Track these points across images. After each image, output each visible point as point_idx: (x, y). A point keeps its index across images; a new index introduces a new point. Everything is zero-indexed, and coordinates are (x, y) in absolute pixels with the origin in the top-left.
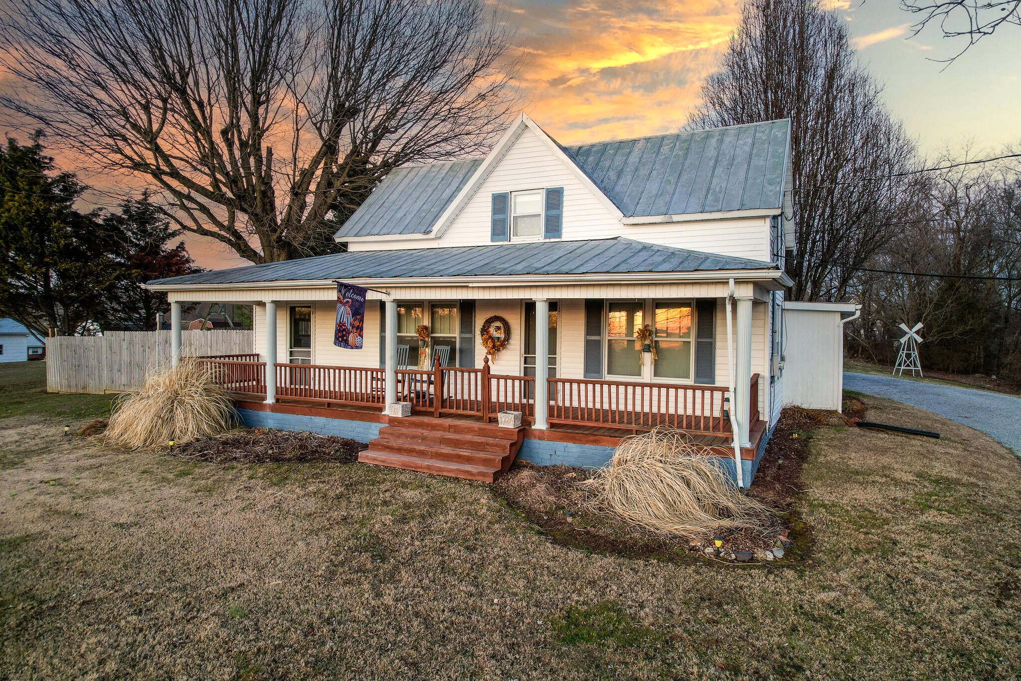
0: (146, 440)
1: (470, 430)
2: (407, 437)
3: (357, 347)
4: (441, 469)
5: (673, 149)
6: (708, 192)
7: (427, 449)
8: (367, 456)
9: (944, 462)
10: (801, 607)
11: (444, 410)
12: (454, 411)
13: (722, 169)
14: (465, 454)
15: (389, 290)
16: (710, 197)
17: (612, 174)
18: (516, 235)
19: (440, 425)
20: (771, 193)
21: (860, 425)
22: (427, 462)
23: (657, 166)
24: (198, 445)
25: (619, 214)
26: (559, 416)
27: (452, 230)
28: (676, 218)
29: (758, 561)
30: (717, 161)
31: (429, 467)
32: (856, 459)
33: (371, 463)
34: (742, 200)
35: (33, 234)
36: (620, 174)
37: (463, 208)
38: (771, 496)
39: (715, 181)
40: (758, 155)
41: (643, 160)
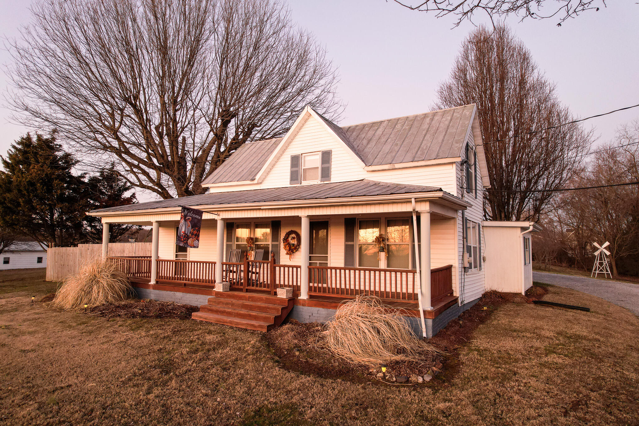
0: (73, 305)
1: (261, 300)
2: (223, 303)
3: (194, 247)
4: (237, 323)
5: (403, 125)
6: (419, 149)
7: (233, 311)
8: (197, 315)
9: (583, 326)
10: (422, 411)
11: (248, 288)
12: (254, 288)
13: (430, 135)
14: (254, 314)
15: (219, 213)
16: (419, 153)
17: (365, 142)
18: (305, 179)
19: (244, 296)
20: (456, 149)
21: (535, 303)
22: (229, 319)
23: (392, 136)
24: (102, 308)
25: (364, 165)
26: (315, 291)
27: (268, 178)
28: (397, 166)
29: (411, 382)
30: (427, 131)
31: (231, 322)
32: (519, 322)
33: (199, 320)
34: (438, 153)
35: (43, 187)
36: (369, 141)
37: (274, 165)
38: (444, 343)
39: (424, 142)
40: (453, 126)
41: (384, 133)
